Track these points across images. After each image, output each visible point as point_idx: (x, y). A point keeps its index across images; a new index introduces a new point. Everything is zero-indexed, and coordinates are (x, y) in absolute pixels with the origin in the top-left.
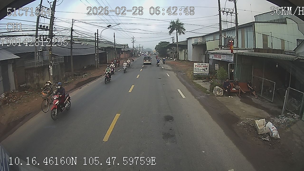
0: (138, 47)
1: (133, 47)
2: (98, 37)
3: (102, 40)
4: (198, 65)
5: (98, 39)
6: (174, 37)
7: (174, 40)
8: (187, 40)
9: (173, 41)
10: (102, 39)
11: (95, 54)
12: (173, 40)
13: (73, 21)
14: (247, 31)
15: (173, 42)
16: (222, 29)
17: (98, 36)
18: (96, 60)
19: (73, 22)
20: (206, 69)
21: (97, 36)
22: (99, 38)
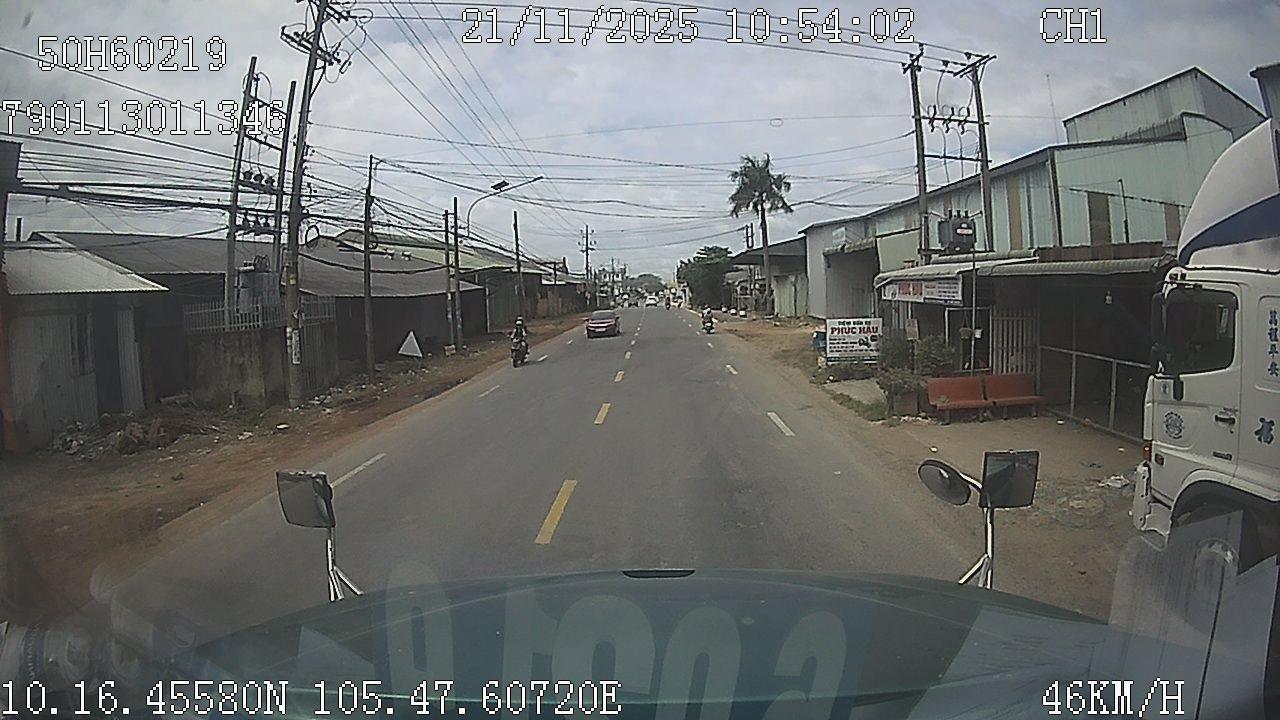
0: (606, 268)
1: (585, 272)
2: (456, 226)
3: (472, 239)
4: (841, 326)
5: (456, 235)
6: (752, 227)
7: (752, 236)
8: (803, 235)
9: (747, 241)
10: (471, 235)
11: (445, 294)
12: (750, 239)
13: (371, 163)
14: (1028, 187)
15: (750, 245)
16: (929, 190)
17: (456, 222)
18: (450, 316)
19: (374, 166)
20: (872, 341)
21: (453, 224)
22: (460, 231)
